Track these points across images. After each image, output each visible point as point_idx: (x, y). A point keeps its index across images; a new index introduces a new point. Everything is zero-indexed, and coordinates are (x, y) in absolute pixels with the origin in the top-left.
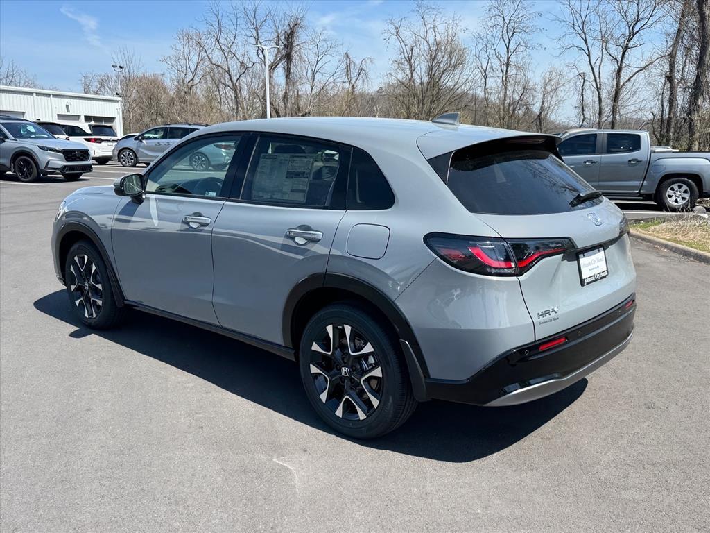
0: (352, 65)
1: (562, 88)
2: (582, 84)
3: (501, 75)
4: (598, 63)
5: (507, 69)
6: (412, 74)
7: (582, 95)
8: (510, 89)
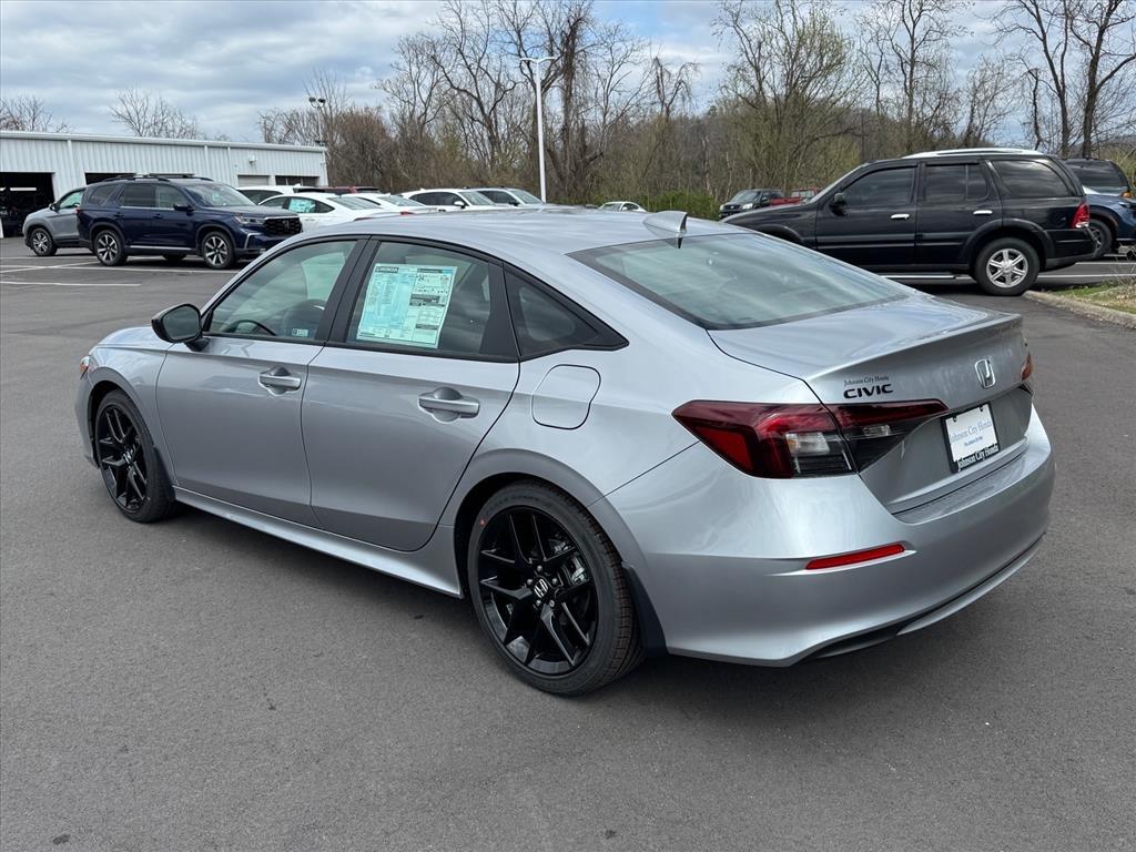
0: (665, 77)
1: (1001, 95)
2: (1033, 87)
3: (902, 78)
4: (1059, 53)
5: (912, 69)
6: (760, 84)
7: (1035, 104)
8: (918, 99)
